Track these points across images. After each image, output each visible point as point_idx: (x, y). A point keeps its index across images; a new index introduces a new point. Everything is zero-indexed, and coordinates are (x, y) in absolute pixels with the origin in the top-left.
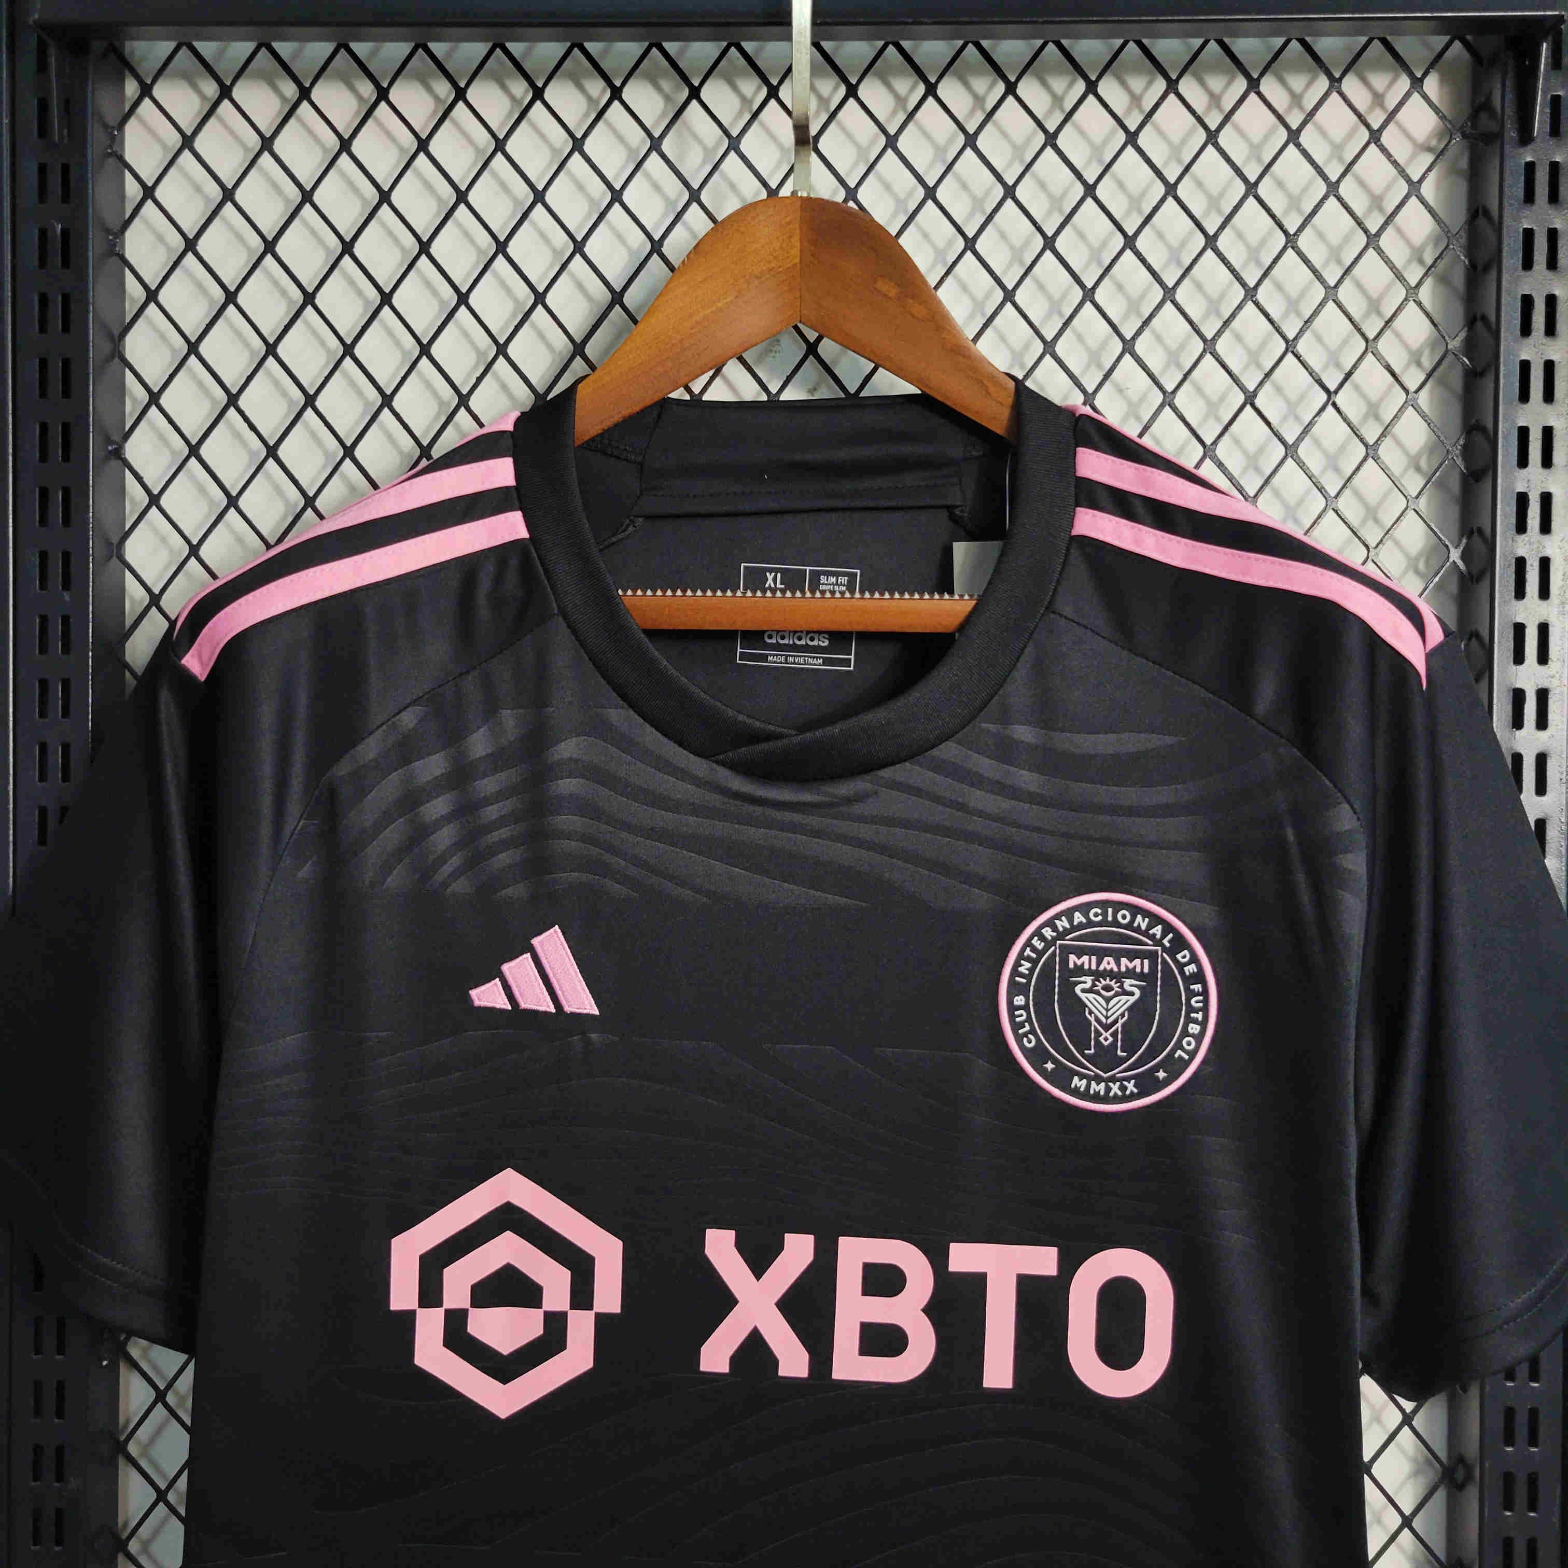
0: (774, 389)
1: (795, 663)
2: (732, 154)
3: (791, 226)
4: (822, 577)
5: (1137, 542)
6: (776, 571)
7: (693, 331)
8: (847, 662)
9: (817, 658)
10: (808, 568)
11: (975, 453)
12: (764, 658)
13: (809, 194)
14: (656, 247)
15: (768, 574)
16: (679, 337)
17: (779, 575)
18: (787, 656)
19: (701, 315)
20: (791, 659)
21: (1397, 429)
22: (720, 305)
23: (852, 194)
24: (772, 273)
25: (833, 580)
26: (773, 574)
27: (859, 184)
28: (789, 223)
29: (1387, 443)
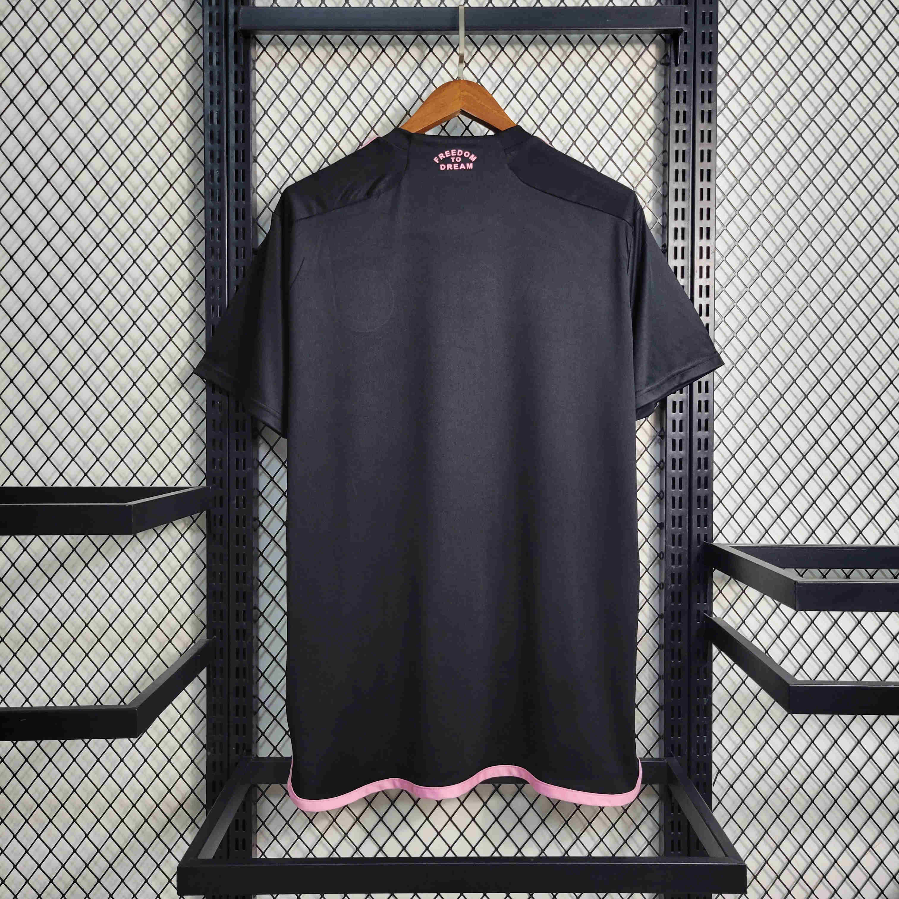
14: (420, 97)
21: (642, 151)
23: (479, 81)
29: (639, 155)
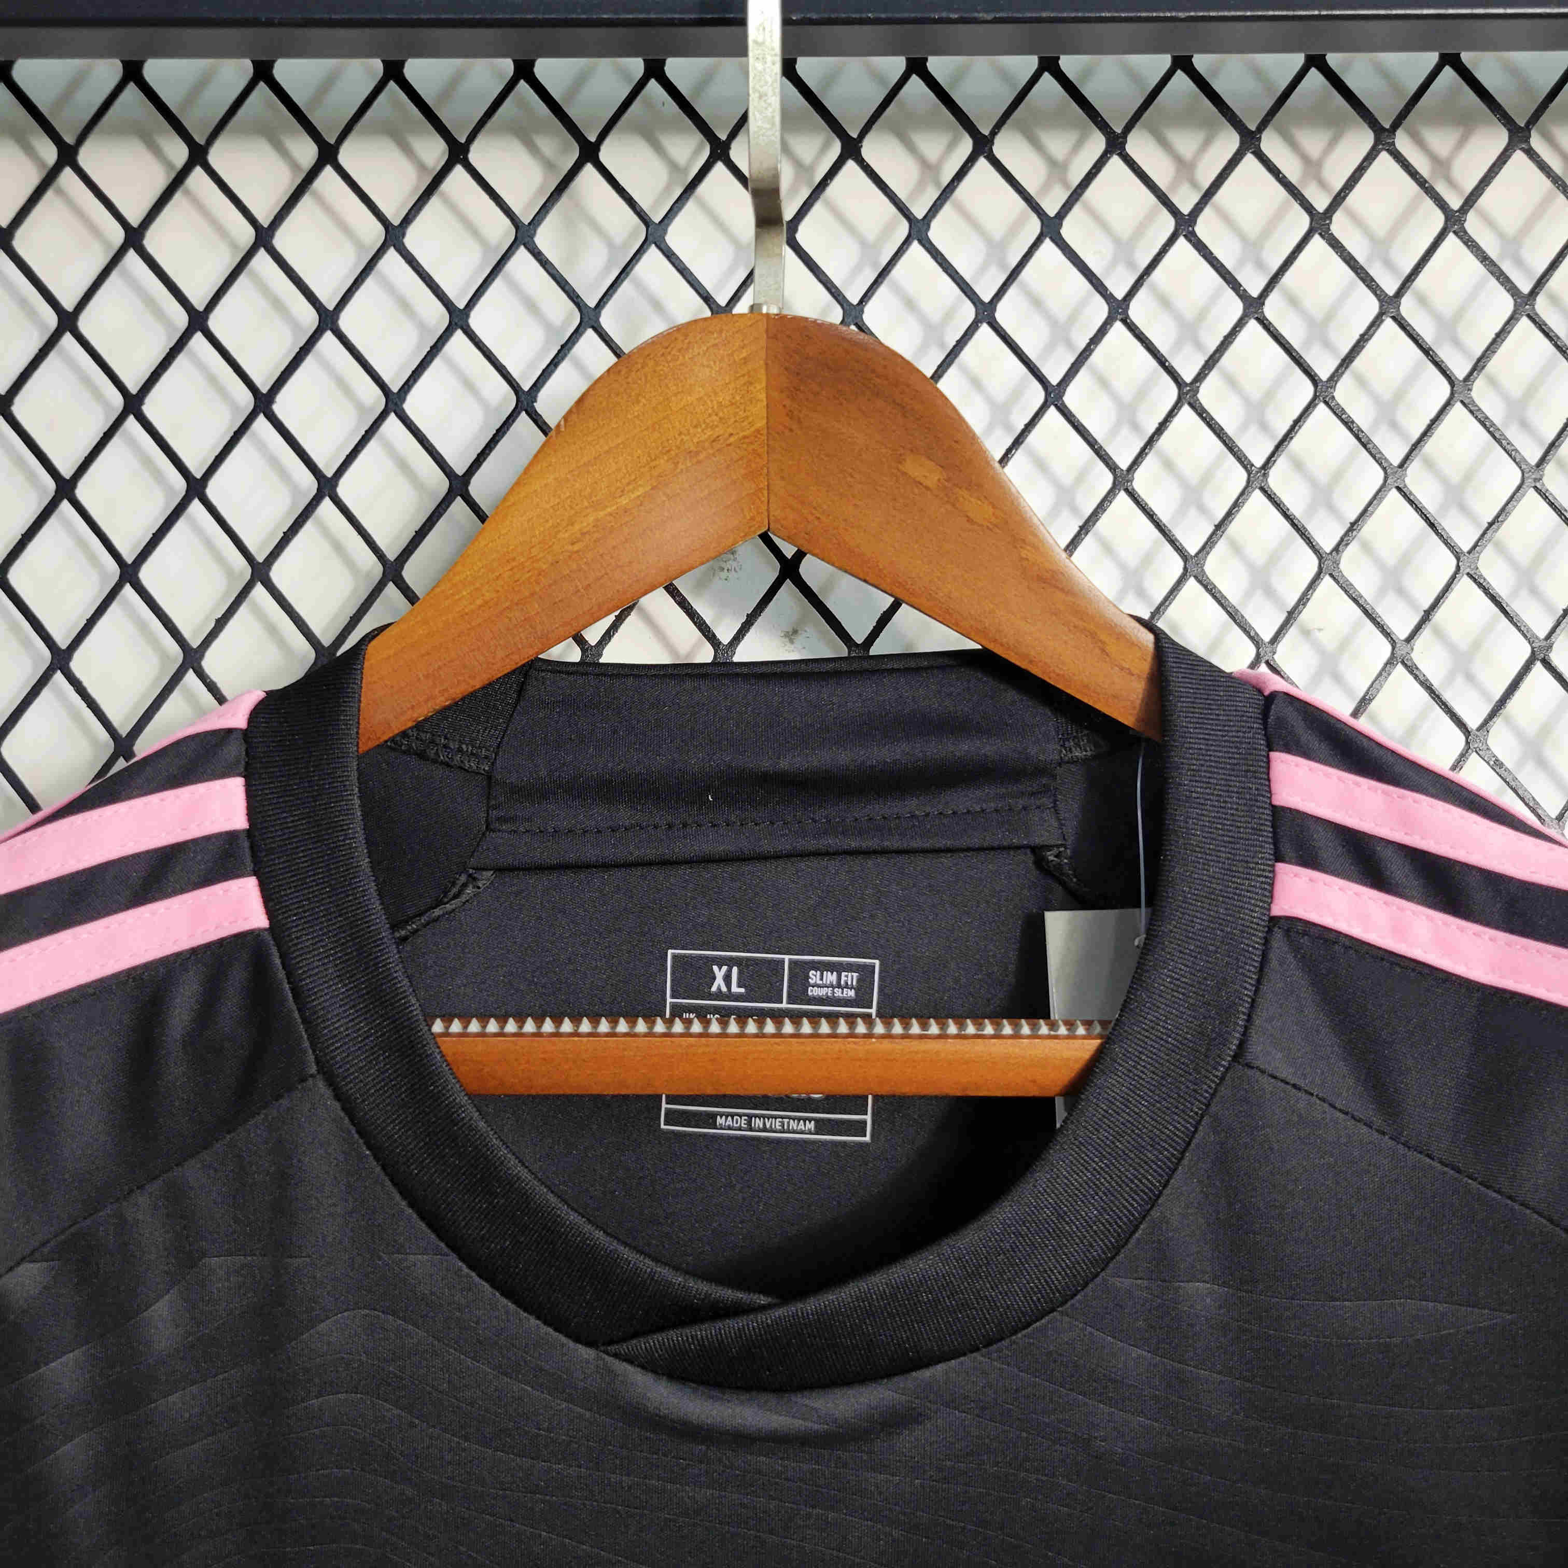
0: (725, 637)
1: (765, 1130)
2: (653, 251)
3: (750, 366)
4: (812, 973)
5: (1398, 930)
6: (730, 962)
7: (576, 548)
8: (860, 1128)
9: (805, 1120)
10: (787, 958)
11: (1077, 753)
12: (710, 1120)
13: (780, 309)
14: (525, 401)
15: (715, 968)
16: (550, 558)
17: (735, 970)
18: (750, 1117)
19: (591, 519)
20: (758, 1123)
22: (624, 501)
23: (853, 313)
24: (717, 446)
25: (831, 977)
26: (725, 968)
27: (866, 298)
28: (745, 360)
